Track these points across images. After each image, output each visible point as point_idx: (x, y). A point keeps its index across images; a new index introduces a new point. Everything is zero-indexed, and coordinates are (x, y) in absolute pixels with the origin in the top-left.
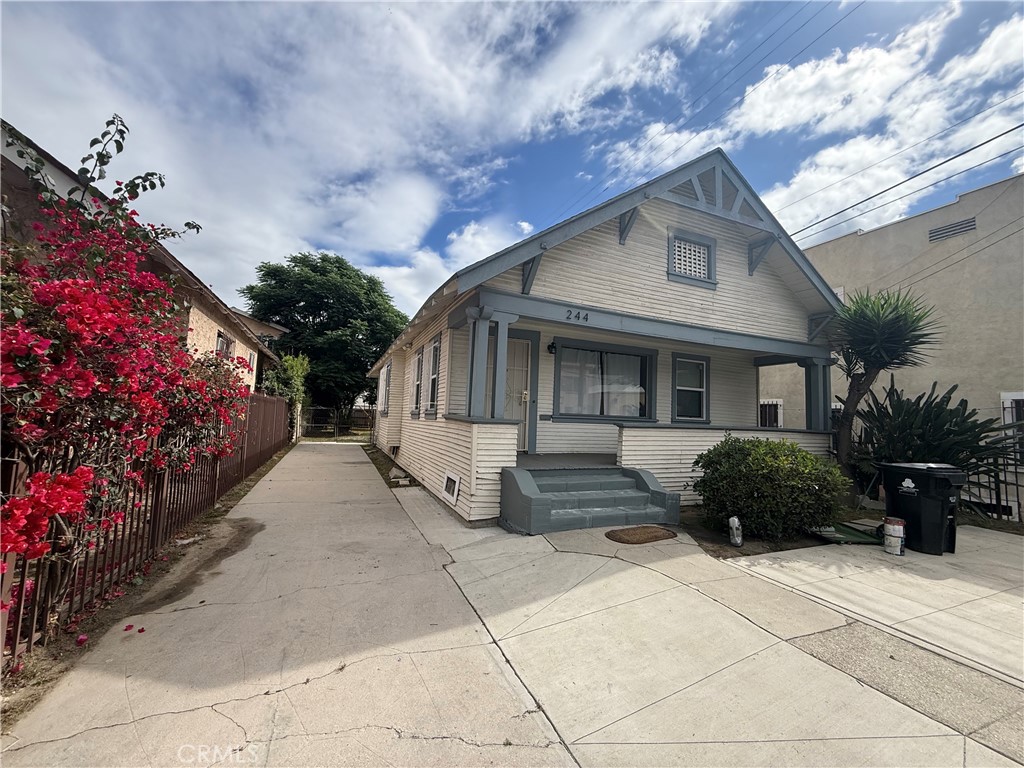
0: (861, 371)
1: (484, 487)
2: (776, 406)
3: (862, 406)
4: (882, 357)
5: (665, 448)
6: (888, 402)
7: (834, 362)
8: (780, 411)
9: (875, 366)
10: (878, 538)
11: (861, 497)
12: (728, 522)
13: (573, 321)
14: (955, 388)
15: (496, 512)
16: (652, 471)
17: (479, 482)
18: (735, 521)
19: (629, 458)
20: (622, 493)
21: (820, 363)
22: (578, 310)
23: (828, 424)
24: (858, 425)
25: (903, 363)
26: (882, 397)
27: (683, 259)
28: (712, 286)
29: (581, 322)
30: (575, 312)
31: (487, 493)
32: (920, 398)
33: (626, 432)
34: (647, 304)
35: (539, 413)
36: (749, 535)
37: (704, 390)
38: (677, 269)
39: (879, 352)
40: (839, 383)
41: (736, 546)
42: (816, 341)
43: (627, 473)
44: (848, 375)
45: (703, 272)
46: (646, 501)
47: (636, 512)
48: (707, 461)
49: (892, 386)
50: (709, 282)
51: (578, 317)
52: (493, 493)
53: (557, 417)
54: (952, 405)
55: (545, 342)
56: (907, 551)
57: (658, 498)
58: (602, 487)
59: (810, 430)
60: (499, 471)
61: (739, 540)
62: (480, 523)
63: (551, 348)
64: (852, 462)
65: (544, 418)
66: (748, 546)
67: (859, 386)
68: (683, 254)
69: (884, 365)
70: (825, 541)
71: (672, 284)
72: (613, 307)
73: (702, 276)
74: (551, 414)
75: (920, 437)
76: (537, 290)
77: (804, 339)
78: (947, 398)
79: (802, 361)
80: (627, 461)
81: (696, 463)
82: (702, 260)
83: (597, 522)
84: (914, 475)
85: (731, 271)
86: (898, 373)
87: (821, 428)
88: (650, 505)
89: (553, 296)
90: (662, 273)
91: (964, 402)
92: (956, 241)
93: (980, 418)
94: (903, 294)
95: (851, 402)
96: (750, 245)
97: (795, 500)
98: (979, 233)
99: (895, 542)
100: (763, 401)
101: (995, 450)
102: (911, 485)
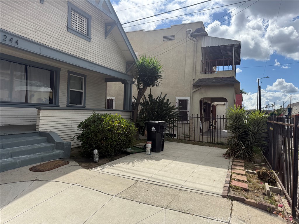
0: (142, 87)
2: (112, 100)
3: (141, 101)
4: (148, 82)
5: (63, 120)
6: (149, 100)
7: (134, 82)
8: (114, 102)
9: (146, 85)
10: (144, 149)
11: (139, 135)
12: (93, 152)
13: (8, 42)
14: (166, 95)
16: (56, 132)
18: (96, 151)
19: (43, 126)
20: (39, 146)
21: (129, 83)
23: (130, 107)
24: (140, 107)
25: (154, 85)
26: (147, 97)
27: (75, 22)
28: (89, 40)
29: (14, 44)
30: (9, 37)
32: (157, 98)
33: (42, 112)
36: (101, 157)
37: (83, 91)
38: (72, 27)
39: (147, 80)
40: (135, 91)
41: (96, 162)
42: (129, 73)
43: (42, 134)
44: (138, 88)
45: (84, 31)
46: (53, 148)
47: (47, 154)
48: (84, 125)
49: (150, 93)
50: (87, 37)
51: (11, 41)
54: (165, 101)
56: (152, 152)
57: (59, 145)
58: (26, 143)
59: (125, 110)
61: (97, 159)
64: (137, 122)
66: (101, 161)
67: (141, 92)
68: (75, 19)
69: (149, 85)
70: (128, 154)
72: (35, 39)
73: (84, 33)
75: (157, 112)
77: (124, 72)
78: (164, 99)
79: (123, 81)
80: (43, 128)
81: (79, 126)
82: (84, 25)
83: (23, 164)
84: (156, 125)
85: (96, 34)
86: (153, 88)
87: (128, 109)
88: (55, 150)
90: (64, 26)
91: (168, 100)
92: (170, 42)
93: (171, 105)
94: (156, 58)
95: (138, 99)
96: (106, 24)
97: (119, 139)
98: (175, 41)
99: (149, 150)
100: (108, 98)
101: (174, 116)
102: (154, 129)
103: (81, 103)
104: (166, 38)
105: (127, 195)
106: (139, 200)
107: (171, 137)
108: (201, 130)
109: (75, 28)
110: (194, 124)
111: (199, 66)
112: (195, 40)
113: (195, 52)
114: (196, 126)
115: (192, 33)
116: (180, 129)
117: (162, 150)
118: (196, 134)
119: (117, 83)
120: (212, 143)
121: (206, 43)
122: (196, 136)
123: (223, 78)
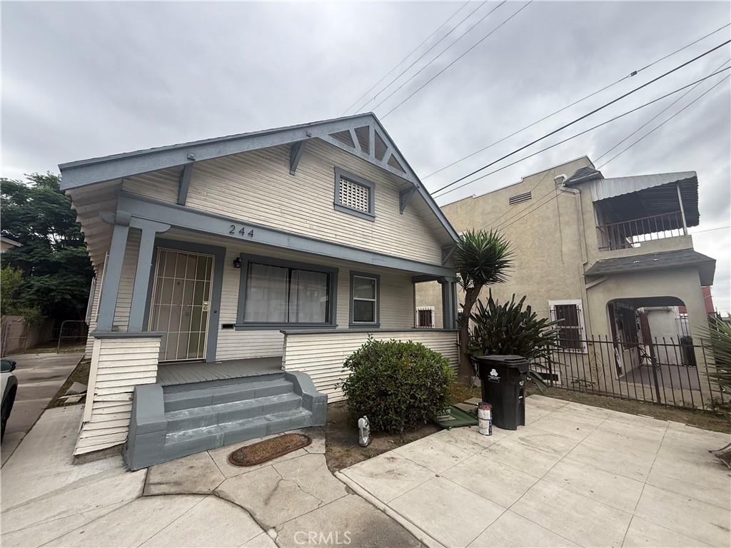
0: (472, 286)
1: (106, 411)
2: (430, 311)
3: (475, 310)
4: (482, 276)
5: (329, 351)
6: (488, 308)
7: (457, 280)
9: (480, 282)
11: (474, 378)
13: (237, 235)
14: (525, 297)
15: (120, 438)
16: (309, 373)
17: (97, 405)
18: (363, 422)
19: (292, 362)
21: (450, 281)
22: (242, 227)
23: (454, 324)
24: (472, 325)
25: (495, 280)
26: (485, 304)
27: (348, 194)
28: (372, 219)
29: (246, 237)
30: (239, 228)
31: (109, 417)
32: (506, 305)
33: (290, 339)
34: (315, 227)
35: (221, 323)
37: (375, 300)
38: (343, 202)
39: (480, 273)
40: (461, 295)
41: (363, 446)
42: (448, 265)
43: (290, 377)
44: (465, 289)
45: (364, 207)
46: (297, 404)
49: (490, 297)
50: (369, 216)
51: (242, 232)
52: (119, 416)
54: (523, 310)
55: (230, 256)
56: (494, 429)
59: (446, 330)
60: (131, 389)
62: (95, 455)
63: (236, 262)
64: (469, 352)
65: (226, 326)
67: (472, 296)
68: (348, 191)
69: (484, 282)
70: (439, 427)
71: (337, 213)
72: (281, 227)
73: (364, 210)
74: (235, 323)
75: (507, 333)
76: (193, 202)
77: (439, 264)
78: (520, 305)
79: (440, 279)
81: (346, 365)
82: (364, 197)
84: (501, 367)
85: (385, 208)
86: (495, 287)
87: (451, 327)
88: (301, 409)
89: (216, 211)
90: (329, 203)
91: (529, 308)
92: (522, 206)
93: (538, 319)
94: (494, 232)
95: (467, 307)
96: (400, 192)
98: (533, 201)
99: (485, 424)
100: (418, 308)
101: (548, 340)
102: (496, 374)
103: (373, 320)
104: (514, 201)
107: (547, 385)
108: (619, 370)
110: (599, 356)
111: (593, 237)
112: (575, 191)
113: (581, 212)
114: (606, 361)
115: (568, 181)
116: (567, 366)
117: (523, 424)
118: (609, 380)
119: (431, 282)
121: (602, 192)
123: (660, 254)
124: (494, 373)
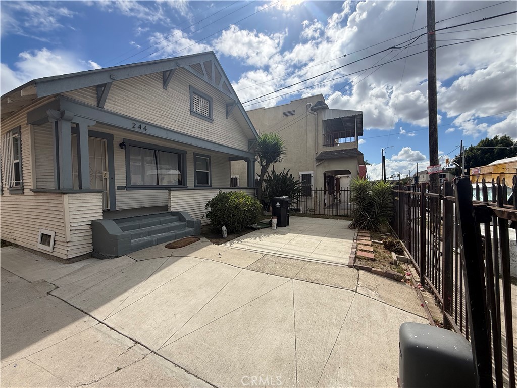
0: (265, 164)
1: (78, 235)
2: (237, 178)
3: (265, 178)
4: (271, 158)
5: (193, 200)
6: (272, 176)
7: (256, 160)
8: (238, 181)
9: (269, 161)
10: (270, 225)
11: (265, 211)
12: (222, 229)
13: (137, 129)
14: (289, 170)
15: (90, 249)
16: (187, 212)
17: (73, 232)
18: (224, 228)
19: (175, 206)
20: (172, 224)
21: (252, 160)
22: (141, 124)
23: (254, 185)
24: (264, 184)
25: (276, 161)
26: (270, 174)
27: (198, 105)
28: (211, 121)
29: (142, 131)
30: (138, 124)
31: (81, 239)
32: (281, 174)
33: (172, 193)
34: (181, 126)
35: (116, 186)
36: (230, 233)
37: (208, 171)
38: (195, 110)
40: (258, 168)
41: (225, 238)
42: (251, 151)
43: (173, 214)
44: (261, 165)
45: (207, 113)
46: (185, 227)
47: (180, 232)
48: (211, 204)
49: (273, 169)
50: (210, 119)
51: (140, 127)
52: (86, 238)
53: (129, 187)
54: (288, 176)
55: (117, 141)
56: (278, 228)
57: (191, 224)
58: (160, 223)
59: (249, 188)
60: (90, 223)
61: (226, 235)
62: (78, 258)
63: (122, 145)
64: (262, 199)
65: (120, 188)
66: (230, 237)
67: (264, 169)
68: (197, 102)
69: (271, 162)
70: (254, 229)
71: (193, 117)
72: (161, 125)
73: (207, 115)
74: (125, 186)
75: (281, 188)
76: (108, 106)
77: (246, 150)
78: (287, 174)
79: (246, 159)
80: (174, 207)
81: (207, 205)
82: (206, 107)
83: (159, 241)
84: (281, 201)
85: (218, 115)
86: (276, 164)
87: (252, 186)
88: (187, 228)
89: (122, 113)
90: (187, 110)
91: (291, 175)
92: (290, 118)
93: (295, 180)
94: (277, 134)
95: (261, 176)
96: (226, 104)
97: (245, 215)
98: (296, 116)
99: (274, 225)
100: (232, 176)
101: (298, 191)
102: (279, 204)
103: (207, 184)
104: (286, 114)
105: (256, 268)
106: (267, 272)
107: (296, 212)
108: (325, 204)
109: (198, 111)
110: (318, 198)
111: (321, 140)
112: (316, 113)
113: (317, 125)
114: (320, 200)
115: (312, 107)
116: (304, 204)
117: (288, 225)
118: (321, 208)
119: (241, 161)
120: (337, 215)
121: (327, 116)
122: (321, 209)
123: (345, 150)
124: (278, 204)
